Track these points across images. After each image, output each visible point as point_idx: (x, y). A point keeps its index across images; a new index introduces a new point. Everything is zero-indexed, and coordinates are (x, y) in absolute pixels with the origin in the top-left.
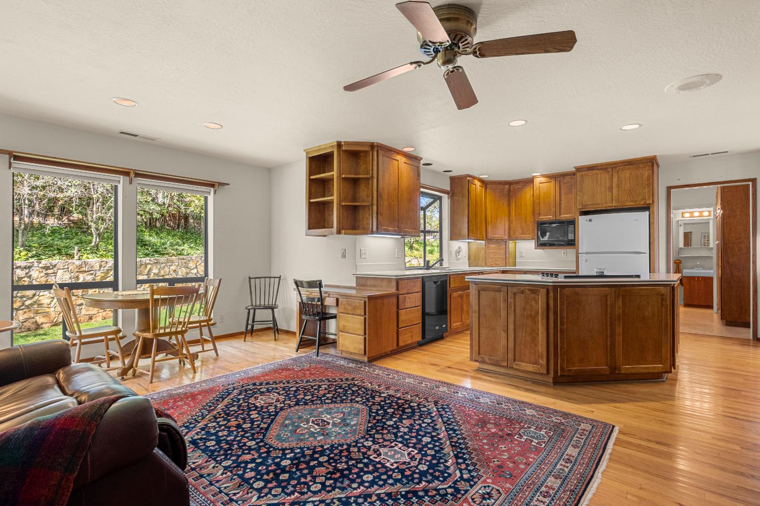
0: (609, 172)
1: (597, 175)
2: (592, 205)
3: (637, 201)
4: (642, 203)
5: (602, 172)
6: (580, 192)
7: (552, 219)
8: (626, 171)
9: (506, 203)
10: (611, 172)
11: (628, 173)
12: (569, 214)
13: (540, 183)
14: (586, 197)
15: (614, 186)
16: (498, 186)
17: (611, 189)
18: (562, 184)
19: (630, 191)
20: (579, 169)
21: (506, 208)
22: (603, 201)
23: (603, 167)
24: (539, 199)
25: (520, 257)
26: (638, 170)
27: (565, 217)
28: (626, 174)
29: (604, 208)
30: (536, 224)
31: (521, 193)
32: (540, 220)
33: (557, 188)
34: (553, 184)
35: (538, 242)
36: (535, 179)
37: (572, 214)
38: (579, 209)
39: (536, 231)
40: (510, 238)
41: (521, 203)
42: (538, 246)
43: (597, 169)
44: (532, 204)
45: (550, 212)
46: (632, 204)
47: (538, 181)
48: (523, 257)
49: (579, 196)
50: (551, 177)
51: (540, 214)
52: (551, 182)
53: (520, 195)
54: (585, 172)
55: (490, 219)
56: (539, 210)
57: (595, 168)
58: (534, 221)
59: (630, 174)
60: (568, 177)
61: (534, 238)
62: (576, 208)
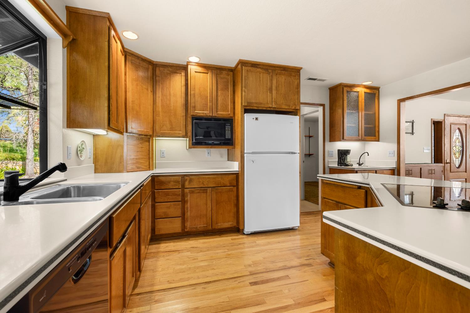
0: (269, 73)
1: (260, 73)
2: (256, 103)
3: (289, 106)
4: (293, 108)
5: (264, 72)
6: (245, 87)
7: (208, 115)
8: (283, 76)
9: (150, 89)
10: (271, 74)
11: (284, 78)
12: (223, 111)
13: (196, 72)
14: (251, 94)
15: (274, 88)
16: (141, 62)
17: (271, 90)
18: (219, 80)
19: (285, 95)
20: (242, 63)
21: (150, 95)
22: (265, 100)
24: (195, 90)
25: (161, 157)
26: (291, 78)
27: (221, 114)
28: (282, 79)
29: (265, 109)
30: (190, 120)
31: (170, 80)
32: (195, 114)
33: (214, 81)
34: (210, 77)
35: (193, 140)
36: (189, 66)
37: (229, 112)
38: (244, 106)
39: (190, 127)
40: (155, 134)
41: (170, 92)
42: (193, 145)
43: (260, 68)
44: (183, 95)
45: (207, 107)
46: (287, 107)
47: (192, 69)
48: (164, 157)
49: (245, 92)
50: (207, 68)
51: (196, 108)
52: (207, 73)
53: (168, 82)
54: (250, 68)
55: (131, 105)
56: (195, 103)
57: (258, 66)
58: (186, 116)
59: (285, 79)
60: (224, 72)
61: (185, 136)
62: (232, 107)
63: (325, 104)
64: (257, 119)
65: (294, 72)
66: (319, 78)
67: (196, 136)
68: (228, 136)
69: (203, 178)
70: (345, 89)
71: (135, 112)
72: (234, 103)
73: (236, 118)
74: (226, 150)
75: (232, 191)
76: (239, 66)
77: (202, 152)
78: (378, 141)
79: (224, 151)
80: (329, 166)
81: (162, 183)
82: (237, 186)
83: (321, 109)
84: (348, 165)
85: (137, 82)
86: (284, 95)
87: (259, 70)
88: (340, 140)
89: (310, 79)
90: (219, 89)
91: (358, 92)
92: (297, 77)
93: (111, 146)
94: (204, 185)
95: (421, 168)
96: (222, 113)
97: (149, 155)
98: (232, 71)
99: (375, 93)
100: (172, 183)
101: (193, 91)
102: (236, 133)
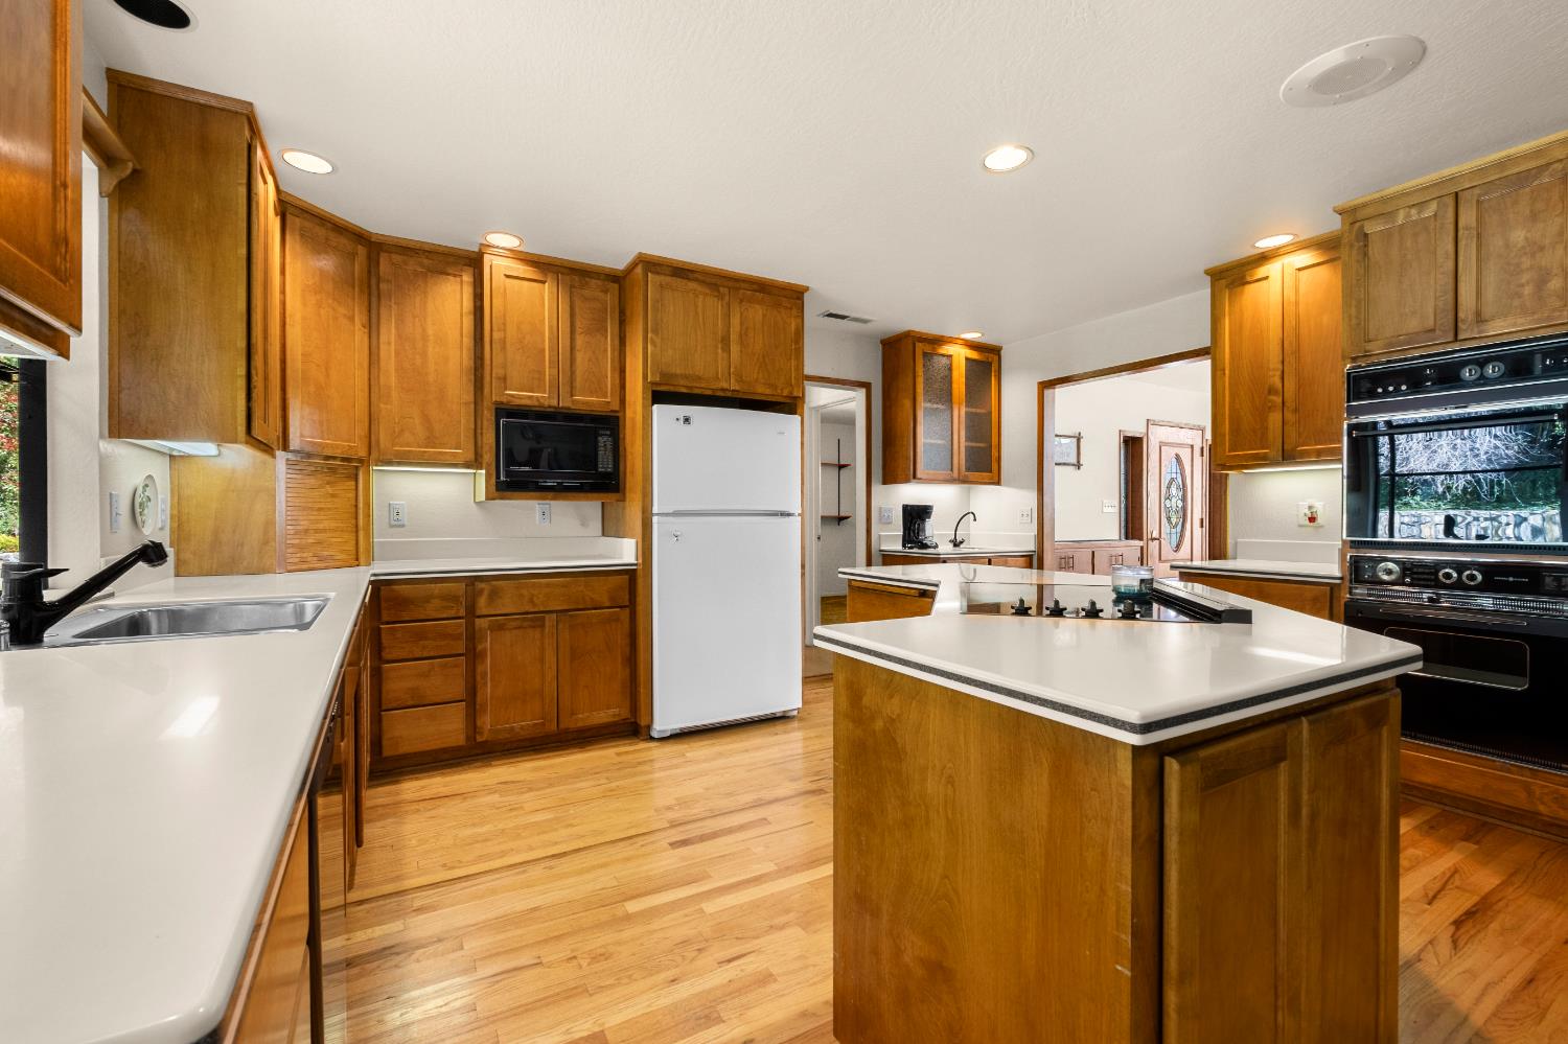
0: (721, 297)
1: (696, 295)
2: (686, 377)
4: (785, 393)
5: (708, 291)
6: (655, 331)
7: (546, 403)
8: (757, 306)
9: (360, 318)
10: (727, 298)
11: (760, 312)
12: (591, 394)
13: (508, 276)
14: (670, 352)
15: (734, 337)
16: (332, 235)
17: (725, 341)
18: (578, 303)
19: (764, 357)
20: (649, 264)
21: (360, 336)
22: (709, 368)
23: (708, 280)
24: (505, 330)
25: (392, 526)
26: (779, 312)
27: (584, 403)
28: (757, 313)
29: (709, 392)
30: (488, 416)
31: (425, 293)
32: (505, 400)
33: (564, 307)
34: (550, 292)
35: (498, 477)
36: (487, 258)
37: (606, 397)
38: (653, 383)
39: (489, 438)
40: (374, 455)
41: (424, 330)
42: (498, 489)
43: (696, 280)
44: (468, 341)
45: (541, 379)
46: (768, 391)
47: (498, 266)
48: (403, 526)
49: (654, 343)
50: (545, 266)
51: (508, 382)
52: (543, 282)
53: (418, 299)
54: (668, 279)
55: (299, 365)
56: (504, 366)
57: (691, 275)
58: (475, 403)
59: (764, 316)
60: (594, 281)
61: (475, 463)
62: (618, 381)
63: (870, 384)
64: (687, 420)
65: (789, 297)
66: (853, 315)
67: (508, 464)
68: (605, 464)
69: (534, 585)
70: (920, 347)
71: (312, 389)
72: (622, 371)
73: (629, 413)
74: (598, 504)
75: (617, 620)
76: (639, 270)
77: (527, 511)
78: (998, 483)
79: (591, 507)
80: (882, 548)
81: (402, 603)
82: (632, 605)
83: (861, 394)
84: (925, 546)
85: (318, 297)
86: (761, 360)
87: (692, 285)
88: (907, 481)
89: (831, 315)
90: (578, 330)
91: (951, 356)
92: (794, 312)
93: (233, 491)
94: (534, 605)
95: (1093, 552)
96: (586, 400)
97: (356, 518)
98: (617, 280)
99: (990, 360)
100: (436, 602)
101: (499, 330)
102: (629, 457)
